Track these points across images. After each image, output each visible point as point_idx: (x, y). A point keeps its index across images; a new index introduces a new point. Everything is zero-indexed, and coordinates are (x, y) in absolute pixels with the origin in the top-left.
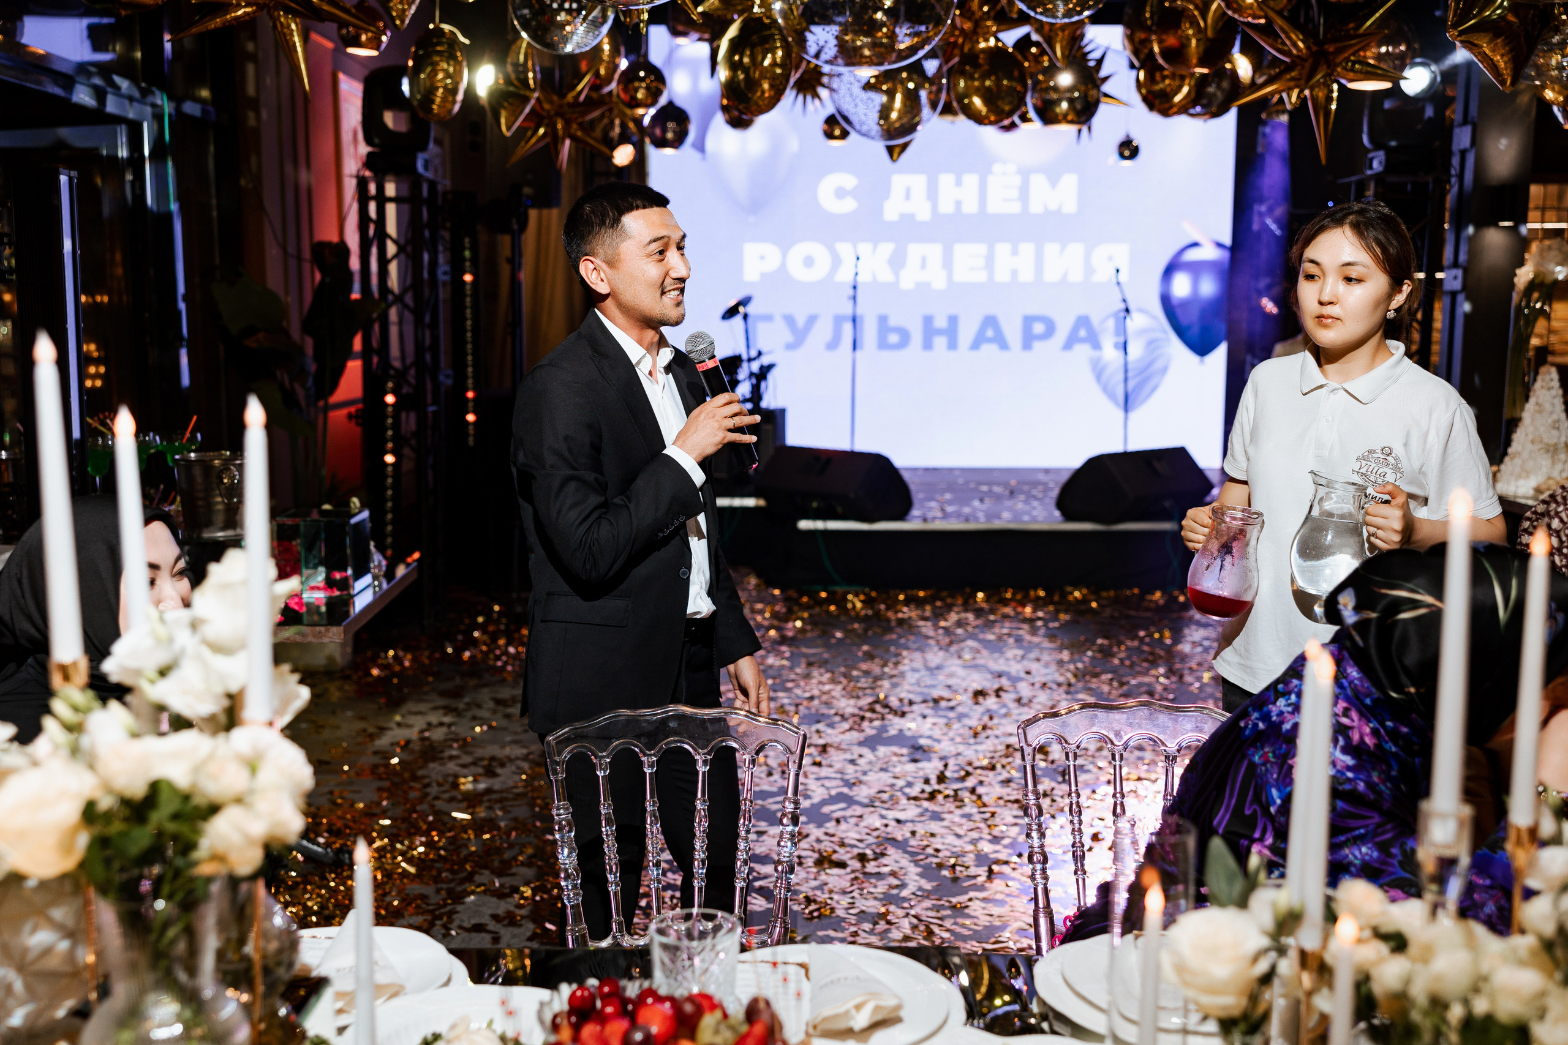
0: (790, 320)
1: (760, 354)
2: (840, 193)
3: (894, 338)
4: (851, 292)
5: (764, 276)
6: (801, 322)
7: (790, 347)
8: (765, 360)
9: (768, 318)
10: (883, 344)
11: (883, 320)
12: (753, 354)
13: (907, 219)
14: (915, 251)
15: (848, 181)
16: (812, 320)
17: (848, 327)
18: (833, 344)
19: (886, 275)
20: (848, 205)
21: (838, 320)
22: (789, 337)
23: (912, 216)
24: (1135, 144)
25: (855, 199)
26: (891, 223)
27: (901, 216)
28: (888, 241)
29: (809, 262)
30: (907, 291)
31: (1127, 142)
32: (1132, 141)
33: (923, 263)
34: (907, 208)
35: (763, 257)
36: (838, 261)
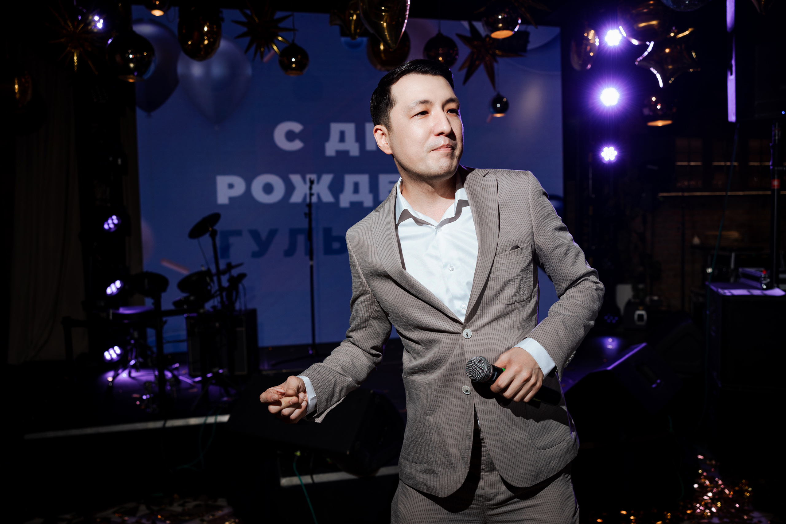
0: (255, 234)
1: (230, 266)
2: (290, 136)
3: (336, 246)
4: (306, 210)
5: (231, 199)
6: (264, 235)
7: (255, 255)
8: (235, 272)
9: (238, 233)
10: (328, 250)
11: (328, 232)
12: (222, 268)
13: (342, 155)
14: (349, 180)
15: (297, 127)
16: (273, 233)
17: (301, 239)
18: (290, 252)
19: (328, 197)
20: (297, 145)
21: (294, 233)
22: (254, 247)
23: (346, 153)
24: (505, 100)
25: (302, 140)
26: (331, 158)
27: (338, 152)
28: (328, 172)
29: (268, 189)
30: (345, 209)
31: (499, 98)
32: (503, 98)
33: (356, 188)
34: (342, 147)
35: (231, 186)
36: (290, 188)
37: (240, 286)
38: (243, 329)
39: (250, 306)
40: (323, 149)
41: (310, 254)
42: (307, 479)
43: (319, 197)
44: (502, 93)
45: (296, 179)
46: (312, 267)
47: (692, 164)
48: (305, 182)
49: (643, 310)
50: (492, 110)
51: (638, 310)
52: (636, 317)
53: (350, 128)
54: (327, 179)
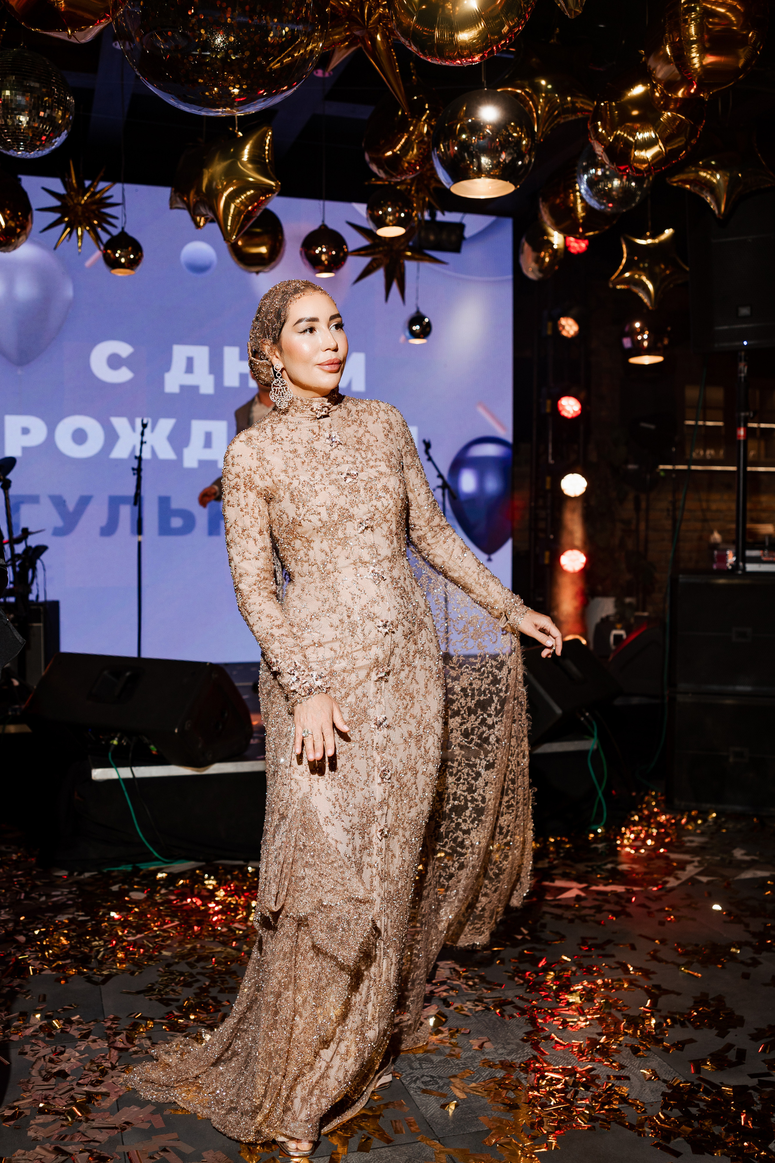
0: (59, 502)
1: (26, 533)
2: (114, 362)
3: (176, 522)
4: (134, 464)
5: (26, 449)
6: (71, 506)
7: (58, 532)
8: (33, 541)
9: (34, 499)
10: (165, 529)
11: (164, 502)
12: (17, 533)
13: (189, 391)
14: (199, 428)
15: (124, 349)
16: (84, 501)
17: (126, 512)
18: (109, 529)
19: (166, 453)
20: (124, 375)
21: (115, 502)
22: (58, 520)
23: (195, 389)
24: (426, 320)
25: (131, 369)
26: (172, 395)
27: (183, 388)
28: (168, 416)
29: (80, 437)
30: (191, 470)
31: (417, 318)
32: (424, 317)
33: (208, 441)
34: (190, 380)
35: (25, 431)
36: (112, 437)
37: (39, 564)
38: (41, 625)
39: (51, 597)
40: (161, 383)
41: (139, 527)
42: (125, 773)
43: (153, 452)
44: (423, 311)
45: (120, 423)
46: (139, 544)
47: (709, 424)
48: (133, 428)
49: (621, 629)
50: (407, 334)
51: (616, 628)
52: (612, 639)
53: (201, 354)
54: (166, 425)
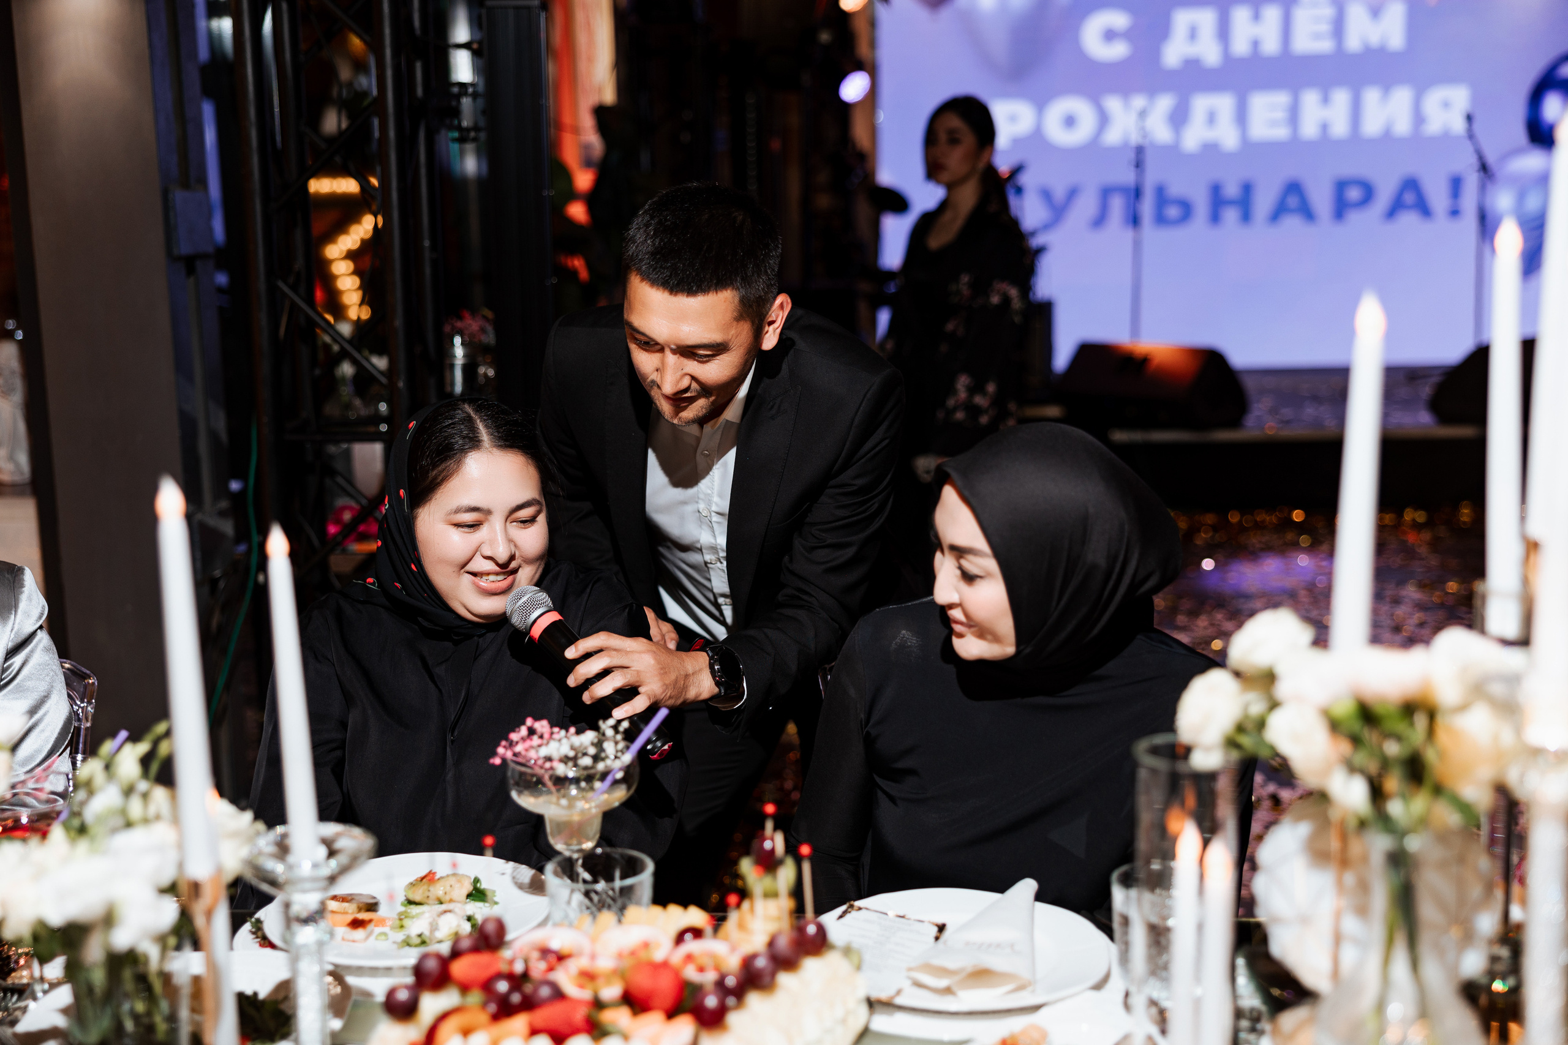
2: (1110, 35)
3: (1173, 212)
4: (1133, 157)
5: (1014, 139)
6: (1059, 193)
10: (1161, 220)
11: (1162, 190)
13: (1192, 65)
15: (1119, 20)
16: (1073, 193)
17: (1117, 204)
18: (1100, 220)
19: (1167, 135)
20: (1119, 50)
21: (1106, 193)
23: (1199, 61)
25: (1128, 42)
26: (1171, 71)
27: (1185, 61)
28: (1167, 91)
29: (1070, 122)
30: (1190, 155)
33: (1212, 118)
34: (1192, 50)
35: (1014, 118)
36: (1104, 119)
40: (1158, 56)
41: (1134, 220)
45: (1113, 104)
48: (1131, 111)
53: (1205, 18)
54: (1166, 102)
